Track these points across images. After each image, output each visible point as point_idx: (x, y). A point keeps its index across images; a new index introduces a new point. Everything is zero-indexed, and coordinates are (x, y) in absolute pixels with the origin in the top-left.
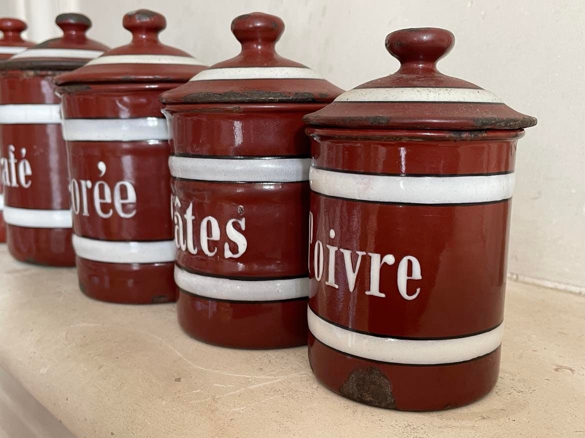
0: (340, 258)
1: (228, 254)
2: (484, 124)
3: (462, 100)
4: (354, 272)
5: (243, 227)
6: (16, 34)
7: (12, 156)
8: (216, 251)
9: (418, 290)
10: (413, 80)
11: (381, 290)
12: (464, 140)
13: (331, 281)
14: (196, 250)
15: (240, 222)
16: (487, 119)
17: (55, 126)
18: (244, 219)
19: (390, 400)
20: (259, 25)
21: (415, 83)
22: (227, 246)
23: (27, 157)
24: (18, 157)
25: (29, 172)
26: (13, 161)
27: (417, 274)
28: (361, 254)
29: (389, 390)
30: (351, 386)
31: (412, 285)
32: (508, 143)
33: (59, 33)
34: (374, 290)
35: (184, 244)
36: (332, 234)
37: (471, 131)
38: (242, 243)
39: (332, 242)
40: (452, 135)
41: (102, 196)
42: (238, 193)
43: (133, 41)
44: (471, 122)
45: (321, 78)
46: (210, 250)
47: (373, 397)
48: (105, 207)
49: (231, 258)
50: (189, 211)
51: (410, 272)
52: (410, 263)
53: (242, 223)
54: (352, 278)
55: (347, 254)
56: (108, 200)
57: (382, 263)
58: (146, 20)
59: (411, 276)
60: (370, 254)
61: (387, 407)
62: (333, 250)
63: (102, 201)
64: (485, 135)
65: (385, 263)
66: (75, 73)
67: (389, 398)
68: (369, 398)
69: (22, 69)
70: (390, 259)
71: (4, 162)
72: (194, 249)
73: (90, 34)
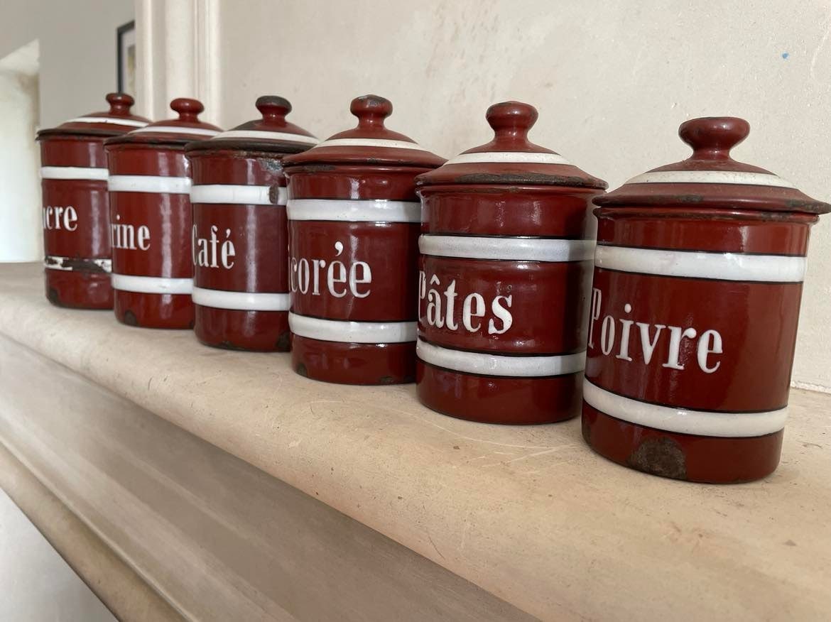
0: (635, 332)
1: (492, 330)
2: (794, 206)
3: (767, 184)
4: (651, 345)
5: (510, 304)
6: (192, 115)
7: (214, 236)
8: (479, 327)
9: (718, 364)
10: (715, 164)
11: (680, 362)
12: (772, 220)
13: (624, 353)
14: (457, 326)
15: (506, 298)
16: (798, 202)
17: (254, 207)
18: (510, 297)
19: (682, 470)
20: (516, 112)
21: (718, 167)
22: (491, 322)
23: (232, 238)
24: (222, 238)
25: (232, 252)
26: (214, 241)
27: (718, 348)
28: (659, 327)
29: (681, 461)
30: (640, 456)
31: (712, 359)
32: (808, 226)
33: (259, 116)
34: (673, 362)
35: (441, 320)
36: (628, 308)
37: (779, 212)
38: (507, 319)
39: (627, 317)
40: (762, 215)
41: (337, 275)
42: (520, 270)
43: (360, 125)
44: (784, 204)
45: (568, 163)
46: (473, 326)
47: (663, 468)
48: (340, 287)
49: (494, 334)
50: (452, 288)
51: (711, 345)
52: (712, 337)
53: (509, 300)
54: (648, 351)
55: (644, 328)
56: (343, 279)
57: (683, 336)
58: (375, 105)
59: (712, 349)
60: (670, 327)
61: (678, 478)
62: (627, 325)
63: (336, 281)
64: (792, 217)
65: (686, 337)
66: (303, 154)
67: (681, 469)
68: (658, 468)
69: (234, 149)
70: (691, 333)
71: (203, 242)
72: (455, 325)
73: (288, 118)
